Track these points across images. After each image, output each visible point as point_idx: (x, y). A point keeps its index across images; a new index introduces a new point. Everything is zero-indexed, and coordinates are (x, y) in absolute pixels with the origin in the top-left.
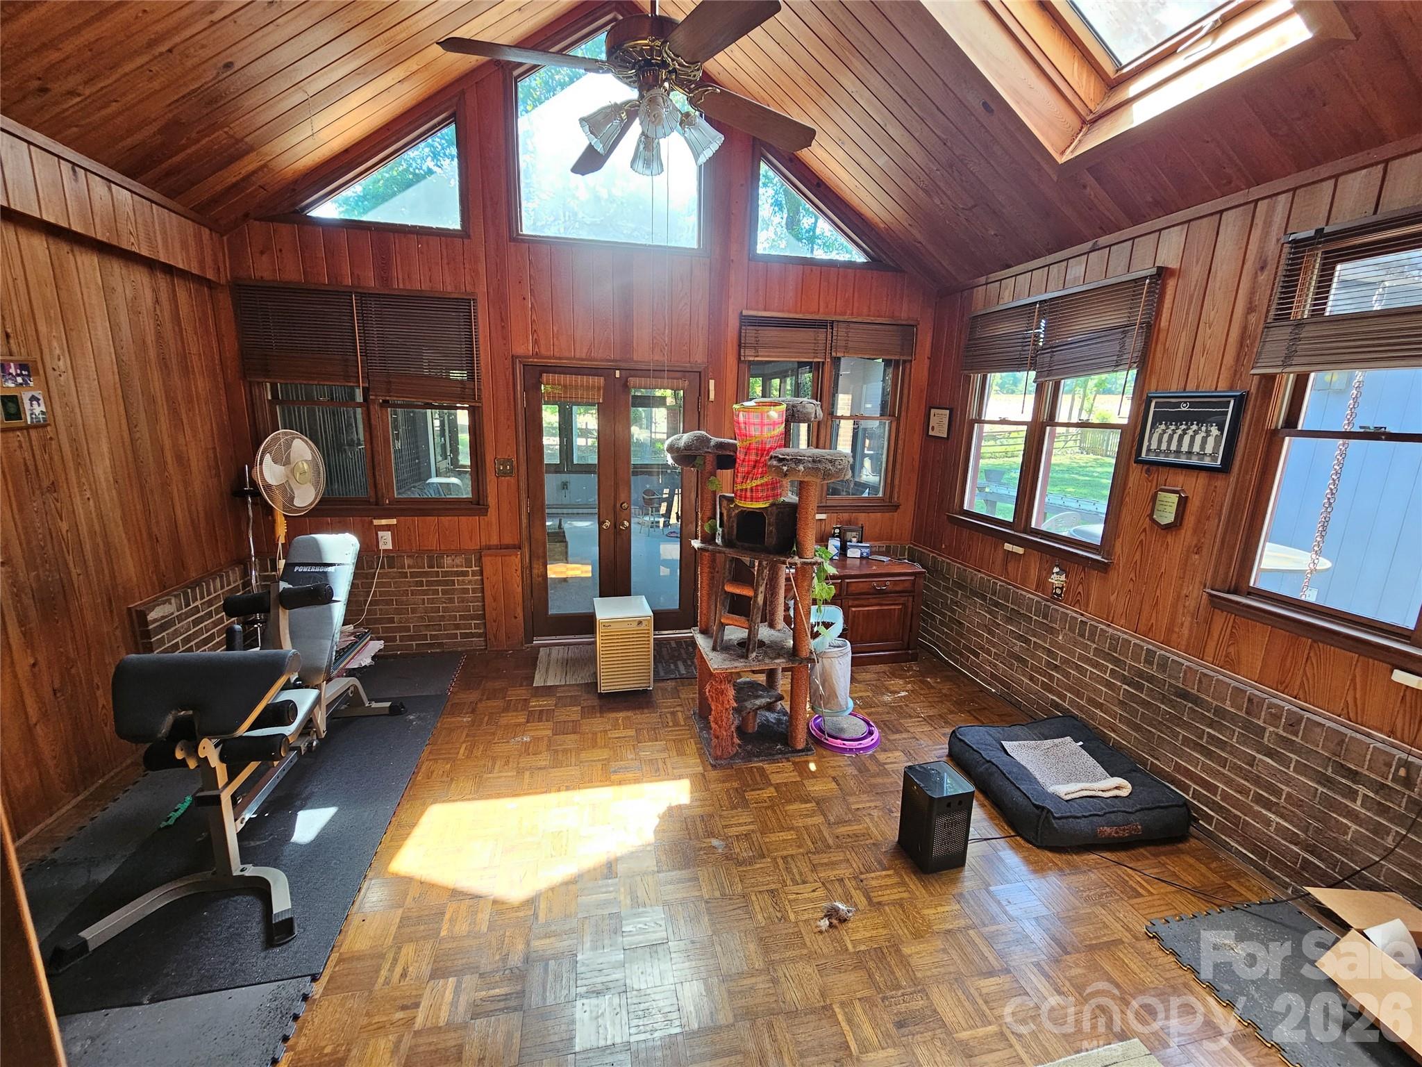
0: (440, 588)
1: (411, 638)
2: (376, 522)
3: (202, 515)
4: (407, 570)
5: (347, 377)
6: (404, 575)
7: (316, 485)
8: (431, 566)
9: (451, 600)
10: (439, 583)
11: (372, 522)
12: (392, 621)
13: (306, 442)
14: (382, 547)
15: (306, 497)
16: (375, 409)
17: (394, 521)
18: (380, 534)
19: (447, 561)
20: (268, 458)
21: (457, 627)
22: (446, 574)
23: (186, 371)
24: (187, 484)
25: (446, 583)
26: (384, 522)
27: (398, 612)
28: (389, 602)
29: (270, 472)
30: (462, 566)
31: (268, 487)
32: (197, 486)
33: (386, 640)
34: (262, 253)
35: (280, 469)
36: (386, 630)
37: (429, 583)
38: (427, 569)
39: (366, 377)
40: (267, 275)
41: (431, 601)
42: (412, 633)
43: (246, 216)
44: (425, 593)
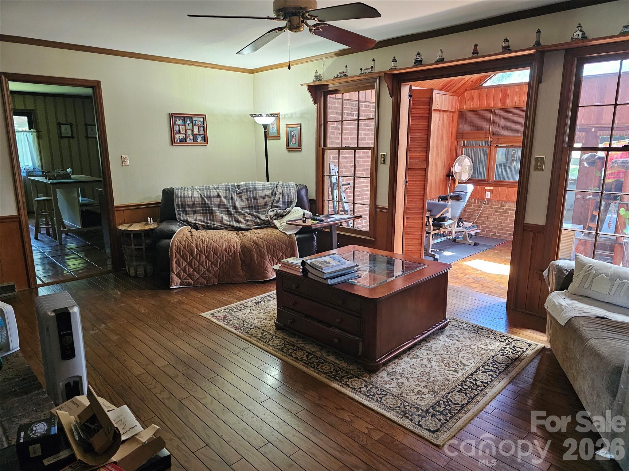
0: (503, 214)
1: (490, 232)
2: (486, 188)
3: (438, 181)
4: (493, 206)
5: (485, 138)
6: (492, 208)
7: (469, 174)
8: (502, 206)
9: (507, 220)
10: (503, 212)
11: (484, 188)
12: (485, 224)
13: (469, 160)
14: (486, 197)
15: (465, 177)
16: (493, 148)
17: (492, 188)
18: (487, 192)
19: (507, 204)
20: (457, 164)
21: (507, 230)
22: (506, 209)
23: (442, 139)
24: (436, 171)
25: (506, 213)
26: (488, 188)
27: (488, 221)
28: (485, 217)
29: (457, 168)
30: (513, 207)
31: (456, 173)
32: (439, 172)
33: (482, 231)
34: (468, 100)
35: (460, 167)
36: (482, 227)
37: (500, 212)
38: (500, 207)
39: (492, 137)
40: (468, 107)
41: (499, 219)
42: (491, 230)
43: (466, 90)
44: (497, 215)
